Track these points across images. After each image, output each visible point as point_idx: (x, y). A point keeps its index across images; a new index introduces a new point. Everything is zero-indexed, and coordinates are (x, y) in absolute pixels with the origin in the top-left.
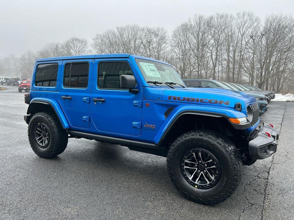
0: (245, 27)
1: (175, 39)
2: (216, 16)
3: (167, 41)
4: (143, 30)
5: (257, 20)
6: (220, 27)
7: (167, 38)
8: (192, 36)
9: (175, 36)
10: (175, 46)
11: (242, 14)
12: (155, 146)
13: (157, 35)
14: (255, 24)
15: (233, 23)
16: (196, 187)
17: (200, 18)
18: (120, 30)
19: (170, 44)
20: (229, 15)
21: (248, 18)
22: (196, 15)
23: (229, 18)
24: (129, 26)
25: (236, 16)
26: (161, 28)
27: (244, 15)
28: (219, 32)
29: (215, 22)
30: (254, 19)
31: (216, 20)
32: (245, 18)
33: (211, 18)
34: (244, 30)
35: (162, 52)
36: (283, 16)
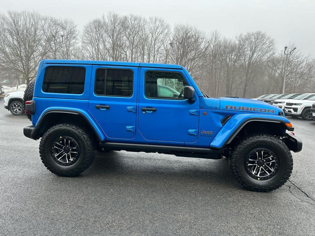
0: (157, 32)
1: (87, 35)
2: (130, 17)
3: (78, 37)
4: (45, 20)
5: (167, 27)
6: (134, 29)
7: (77, 33)
8: (106, 35)
9: (87, 32)
10: (87, 43)
11: (154, 19)
12: (210, 150)
13: (64, 28)
14: (166, 31)
15: (146, 26)
16: (259, 179)
17: (115, 17)
18: (13, 16)
19: (82, 40)
20: (142, 18)
21: (160, 24)
22: (110, 13)
23: (143, 21)
24: (26, 12)
25: (149, 21)
26: (69, 20)
27: (156, 20)
28: (133, 33)
29: (130, 22)
30: (165, 26)
31: (130, 21)
32: (157, 24)
33: (126, 18)
34: (156, 35)
35: (71, 48)
36: (189, 27)
